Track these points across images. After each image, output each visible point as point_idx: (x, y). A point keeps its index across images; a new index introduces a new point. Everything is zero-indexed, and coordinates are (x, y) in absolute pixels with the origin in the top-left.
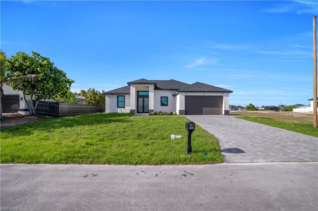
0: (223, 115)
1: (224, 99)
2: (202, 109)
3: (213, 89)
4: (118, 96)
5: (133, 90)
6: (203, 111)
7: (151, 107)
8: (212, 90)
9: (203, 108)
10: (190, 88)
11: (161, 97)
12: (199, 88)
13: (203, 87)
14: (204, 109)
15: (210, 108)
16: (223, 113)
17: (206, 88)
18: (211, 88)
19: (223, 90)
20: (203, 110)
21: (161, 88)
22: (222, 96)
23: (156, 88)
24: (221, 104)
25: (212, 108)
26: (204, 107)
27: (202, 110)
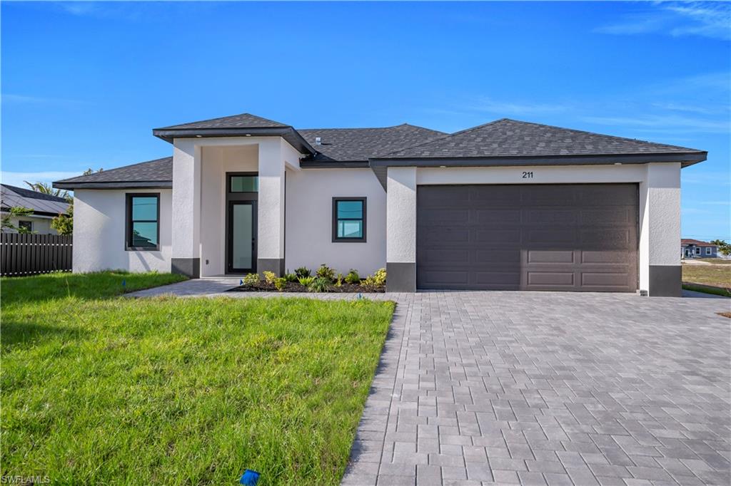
0: (643, 293)
1: (652, 200)
2: (519, 260)
3: (583, 147)
4: (130, 198)
5: (185, 165)
6: (524, 271)
7: (270, 248)
8: (575, 153)
9: (524, 254)
10: (453, 144)
11: (336, 201)
12: (500, 144)
13: (527, 139)
14: (532, 260)
15: (567, 254)
16: (645, 284)
17: (543, 144)
18: (568, 141)
19: (641, 150)
20: (524, 263)
21: (336, 157)
22: (637, 184)
23: (311, 159)
24: (632, 229)
25: (577, 254)
26: (530, 248)
27: (517, 268)
